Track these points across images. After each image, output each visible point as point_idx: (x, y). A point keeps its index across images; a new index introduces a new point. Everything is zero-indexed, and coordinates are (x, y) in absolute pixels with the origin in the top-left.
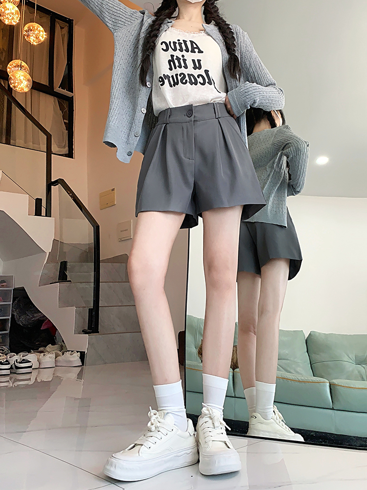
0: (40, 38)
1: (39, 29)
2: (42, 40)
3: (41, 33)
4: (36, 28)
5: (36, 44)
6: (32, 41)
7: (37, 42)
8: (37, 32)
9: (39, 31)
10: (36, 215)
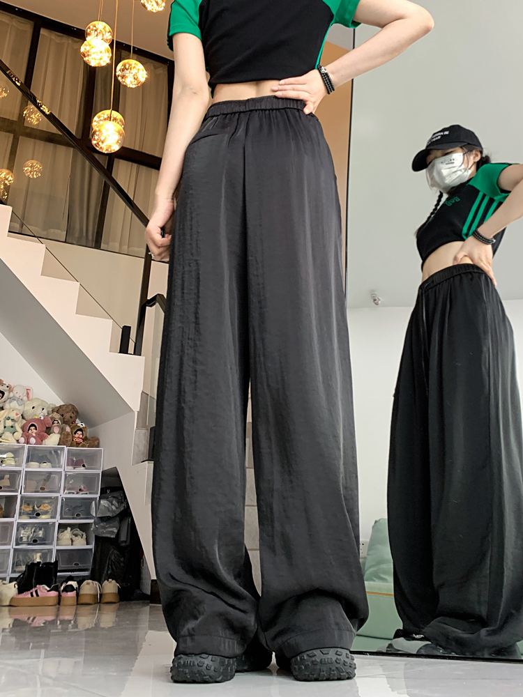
0: (140, 78)
1: (137, 67)
2: (143, 80)
3: (140, 71)
4: (133, 66)
6: (128, 83)
7: (135, 84)
8: (134, 71)
10: (120, 352)
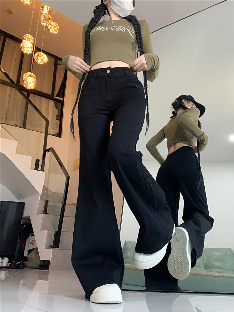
0: (44, 61)
1: (43, 56)
2: (45, 62)
3: (45, 58)
5: (41, 64)
6: (39, 62)
7: (42, 63)
8: (42, 57)
9: (44, 57)
10: (35, 170)
